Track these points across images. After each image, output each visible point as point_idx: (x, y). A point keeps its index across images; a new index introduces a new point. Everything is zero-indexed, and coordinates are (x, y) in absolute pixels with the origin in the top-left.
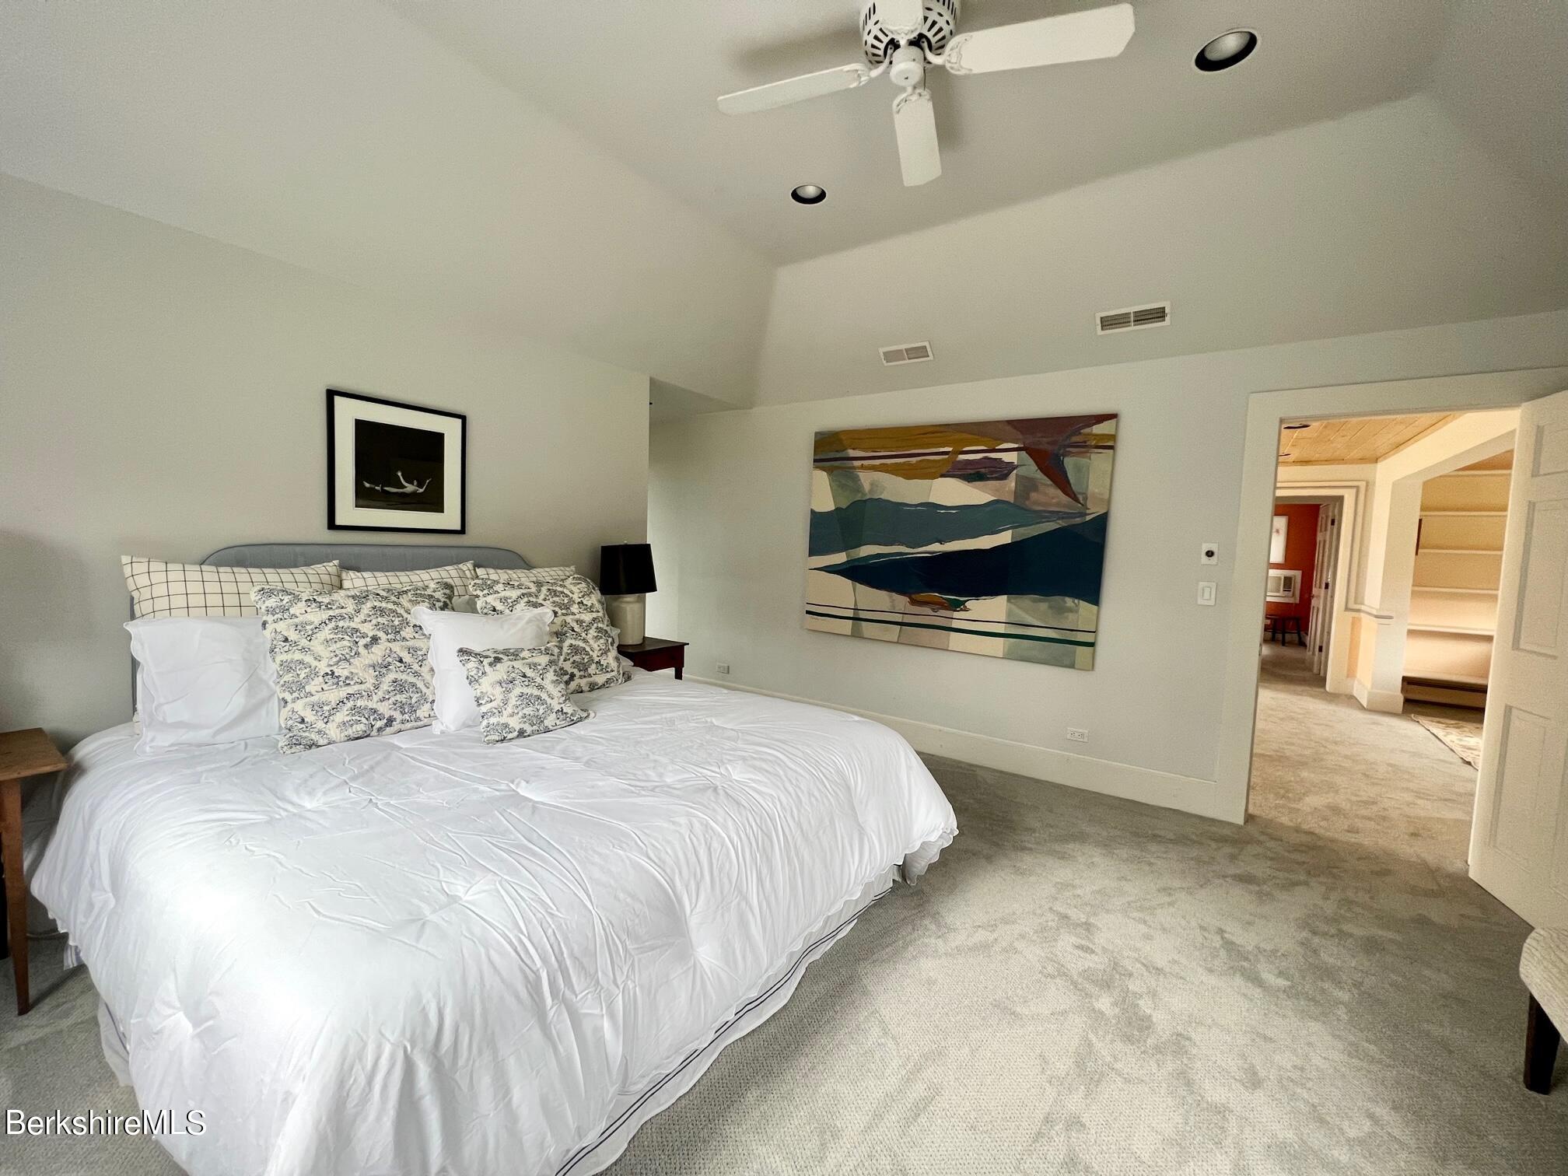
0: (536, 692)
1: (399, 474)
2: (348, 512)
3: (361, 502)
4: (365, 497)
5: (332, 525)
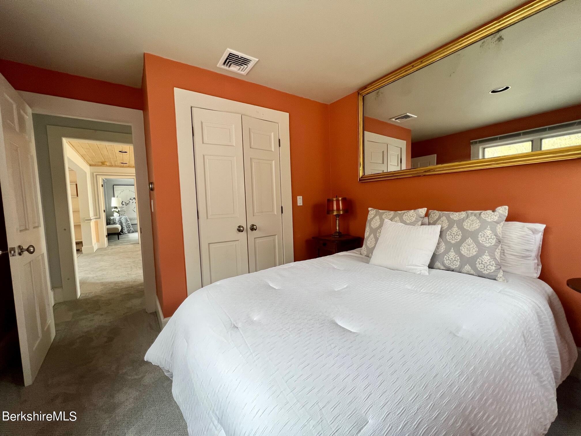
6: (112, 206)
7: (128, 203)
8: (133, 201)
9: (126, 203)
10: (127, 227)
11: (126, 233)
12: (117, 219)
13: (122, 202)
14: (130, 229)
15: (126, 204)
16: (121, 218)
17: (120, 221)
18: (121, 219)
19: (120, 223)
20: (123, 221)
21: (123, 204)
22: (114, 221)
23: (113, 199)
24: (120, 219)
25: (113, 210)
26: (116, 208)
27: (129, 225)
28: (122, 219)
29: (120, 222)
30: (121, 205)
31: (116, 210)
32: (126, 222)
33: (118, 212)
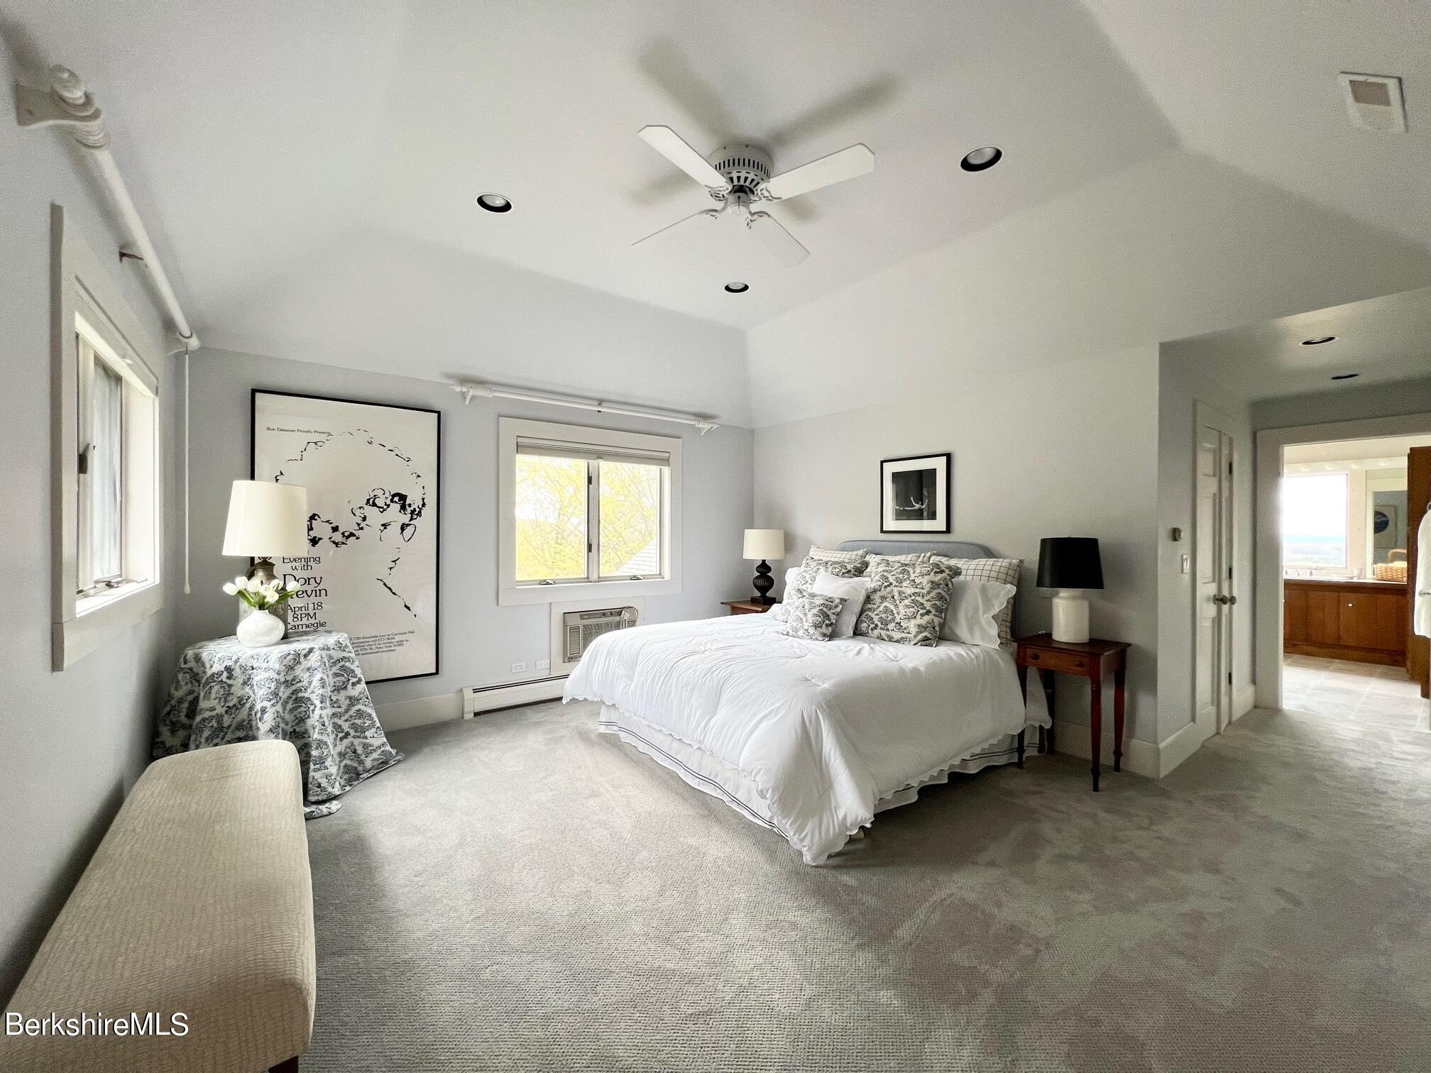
0: (802, 616)
1: (912, 499)
2: (891, 524)
3: (898, 517)
4: (901, 515)
5: (882, 531)
6: (223, 554)
7: (352, 528)
8: (384, 518)
9: (335, 529)
10: (346, 726)
11: (337, 791)
12: (258, 677)
13: (313, 517)
14: (365, 746)
15: (338, 537)
16: (297, 658)
17: (287, 683)
18: (298, 671)
19: (285, 703)
20: (316, 682)
21: (312, 534)
22: (238, 691)
23: (241, 489)
24: (291, 668)
25: (230, 589)
26: (258, 566)
27: (360, 714)
28: (305, 664)
29: (284, 693)
30: (304, 549)
31: (256, 585)
32: (338, 689)
33: (278, 609)
